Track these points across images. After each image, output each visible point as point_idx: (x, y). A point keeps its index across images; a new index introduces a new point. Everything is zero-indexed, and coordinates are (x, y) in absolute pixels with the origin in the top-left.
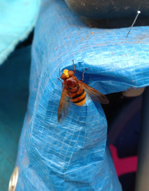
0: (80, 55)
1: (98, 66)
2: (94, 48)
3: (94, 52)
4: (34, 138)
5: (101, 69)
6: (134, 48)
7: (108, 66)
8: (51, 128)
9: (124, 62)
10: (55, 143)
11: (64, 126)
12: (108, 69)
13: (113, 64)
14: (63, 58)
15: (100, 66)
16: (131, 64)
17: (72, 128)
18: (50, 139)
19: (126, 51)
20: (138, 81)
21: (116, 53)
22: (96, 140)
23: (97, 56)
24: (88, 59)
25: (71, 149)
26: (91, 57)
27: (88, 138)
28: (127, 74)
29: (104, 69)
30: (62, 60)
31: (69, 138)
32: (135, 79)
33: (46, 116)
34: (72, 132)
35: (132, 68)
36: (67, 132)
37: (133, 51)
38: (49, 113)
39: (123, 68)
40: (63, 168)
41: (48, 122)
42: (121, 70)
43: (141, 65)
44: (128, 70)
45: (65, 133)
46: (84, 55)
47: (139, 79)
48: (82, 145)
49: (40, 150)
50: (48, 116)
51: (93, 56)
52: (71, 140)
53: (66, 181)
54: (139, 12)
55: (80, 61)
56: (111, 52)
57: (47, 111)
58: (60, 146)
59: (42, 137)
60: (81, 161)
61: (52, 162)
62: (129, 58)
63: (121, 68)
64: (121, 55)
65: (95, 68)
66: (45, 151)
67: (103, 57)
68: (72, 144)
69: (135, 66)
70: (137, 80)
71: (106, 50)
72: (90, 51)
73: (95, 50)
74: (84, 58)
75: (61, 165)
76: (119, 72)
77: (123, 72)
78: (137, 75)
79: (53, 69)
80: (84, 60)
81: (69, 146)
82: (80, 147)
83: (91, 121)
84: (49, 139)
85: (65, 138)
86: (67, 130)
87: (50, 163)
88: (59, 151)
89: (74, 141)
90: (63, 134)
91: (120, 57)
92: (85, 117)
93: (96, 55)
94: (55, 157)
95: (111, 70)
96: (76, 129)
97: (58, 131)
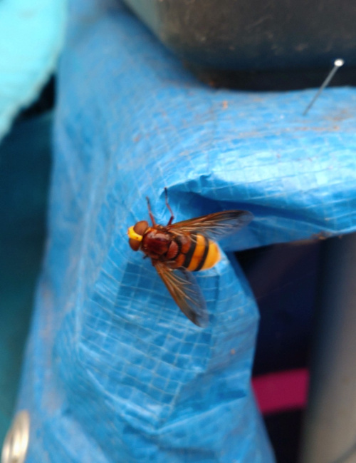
0: (203, 158)
1: (247, 186)
2: (235, 142)
3: (234, 153)
4: (85, 348)
5: (254, 192)
6: (327, 144)
7: (270, 186)
8: (129, 326)
9: (307, 175)
10: (138, 360)
11: (161, 321)
12: (270, 192)
13: (281, 180)
14: (159, 163)
15: (252, 185)
16: (322, 180)
17: (180, 327)
18: (125, 352)
19: (310, 151)
20: (338, 219)
21: (286, 156)
22: (233, 351)
23: (244, 162)
24: (223, 167)
25: (177, 376)
26: (230, 163)
27: (217, 349)
28: (315, 204)
29: (261, 191)
30: (158, 169)
31: (174, 349)
32: (330, 215)
33: (119, 298)
34: (180, 335)
35: (325, 189)
36: (169, 335)
37: (325, 150)
38: (125, 292)
39: (305, 188)
40: (156, 418)
41: (122, 312)
42: (299, 193)
43: (346, 183)
44: (316, 195)
45: (164, 337)
46: (212, 160)
47: (341, 215)
48: (203, 366)
49: (100, 376)
50: (123, 299)
51: (233, 162)
52: (178, 355)
53: (162, 449)
54: (339, 63)
55: (205, 174)
56: (275, 153)
57: (122, 288)
58: (150, 367)
59: (106, 346)
60: (198, 401)
61: (130, 405)
62: (317, 167)
63: (301, 191)
64: (298, 160)
65: (239, 190)
66: (113, 379)
67: (256, 163)
68: (180, 363)
69: (333, 186)
70: (336, 216)
71: (263, 147)
72: (225, 148)
73: (237, 148)
74: (214, 166)
75: (153, 412)
76: (297, 199)
77: (304, 199)
78: (337, 205)
79: (136, 190)
80: (214, 170)
81: (172, 368)
82: (198, 369)
83: (226, 309)
84: (123, 351)
85: (164, 350)
86: (167, 330)
87: (123, 407)
88: (148, 379)
89: (186, 356)
90: (160, 341)
91: (296, 164)
92: (213, 300)
93: (241, 160)
94: (135, 392)
95: (277, 195)
96: (190, 330)
97: (147, 334)
